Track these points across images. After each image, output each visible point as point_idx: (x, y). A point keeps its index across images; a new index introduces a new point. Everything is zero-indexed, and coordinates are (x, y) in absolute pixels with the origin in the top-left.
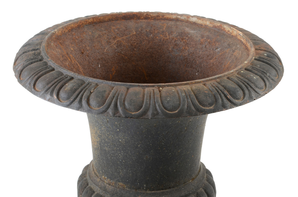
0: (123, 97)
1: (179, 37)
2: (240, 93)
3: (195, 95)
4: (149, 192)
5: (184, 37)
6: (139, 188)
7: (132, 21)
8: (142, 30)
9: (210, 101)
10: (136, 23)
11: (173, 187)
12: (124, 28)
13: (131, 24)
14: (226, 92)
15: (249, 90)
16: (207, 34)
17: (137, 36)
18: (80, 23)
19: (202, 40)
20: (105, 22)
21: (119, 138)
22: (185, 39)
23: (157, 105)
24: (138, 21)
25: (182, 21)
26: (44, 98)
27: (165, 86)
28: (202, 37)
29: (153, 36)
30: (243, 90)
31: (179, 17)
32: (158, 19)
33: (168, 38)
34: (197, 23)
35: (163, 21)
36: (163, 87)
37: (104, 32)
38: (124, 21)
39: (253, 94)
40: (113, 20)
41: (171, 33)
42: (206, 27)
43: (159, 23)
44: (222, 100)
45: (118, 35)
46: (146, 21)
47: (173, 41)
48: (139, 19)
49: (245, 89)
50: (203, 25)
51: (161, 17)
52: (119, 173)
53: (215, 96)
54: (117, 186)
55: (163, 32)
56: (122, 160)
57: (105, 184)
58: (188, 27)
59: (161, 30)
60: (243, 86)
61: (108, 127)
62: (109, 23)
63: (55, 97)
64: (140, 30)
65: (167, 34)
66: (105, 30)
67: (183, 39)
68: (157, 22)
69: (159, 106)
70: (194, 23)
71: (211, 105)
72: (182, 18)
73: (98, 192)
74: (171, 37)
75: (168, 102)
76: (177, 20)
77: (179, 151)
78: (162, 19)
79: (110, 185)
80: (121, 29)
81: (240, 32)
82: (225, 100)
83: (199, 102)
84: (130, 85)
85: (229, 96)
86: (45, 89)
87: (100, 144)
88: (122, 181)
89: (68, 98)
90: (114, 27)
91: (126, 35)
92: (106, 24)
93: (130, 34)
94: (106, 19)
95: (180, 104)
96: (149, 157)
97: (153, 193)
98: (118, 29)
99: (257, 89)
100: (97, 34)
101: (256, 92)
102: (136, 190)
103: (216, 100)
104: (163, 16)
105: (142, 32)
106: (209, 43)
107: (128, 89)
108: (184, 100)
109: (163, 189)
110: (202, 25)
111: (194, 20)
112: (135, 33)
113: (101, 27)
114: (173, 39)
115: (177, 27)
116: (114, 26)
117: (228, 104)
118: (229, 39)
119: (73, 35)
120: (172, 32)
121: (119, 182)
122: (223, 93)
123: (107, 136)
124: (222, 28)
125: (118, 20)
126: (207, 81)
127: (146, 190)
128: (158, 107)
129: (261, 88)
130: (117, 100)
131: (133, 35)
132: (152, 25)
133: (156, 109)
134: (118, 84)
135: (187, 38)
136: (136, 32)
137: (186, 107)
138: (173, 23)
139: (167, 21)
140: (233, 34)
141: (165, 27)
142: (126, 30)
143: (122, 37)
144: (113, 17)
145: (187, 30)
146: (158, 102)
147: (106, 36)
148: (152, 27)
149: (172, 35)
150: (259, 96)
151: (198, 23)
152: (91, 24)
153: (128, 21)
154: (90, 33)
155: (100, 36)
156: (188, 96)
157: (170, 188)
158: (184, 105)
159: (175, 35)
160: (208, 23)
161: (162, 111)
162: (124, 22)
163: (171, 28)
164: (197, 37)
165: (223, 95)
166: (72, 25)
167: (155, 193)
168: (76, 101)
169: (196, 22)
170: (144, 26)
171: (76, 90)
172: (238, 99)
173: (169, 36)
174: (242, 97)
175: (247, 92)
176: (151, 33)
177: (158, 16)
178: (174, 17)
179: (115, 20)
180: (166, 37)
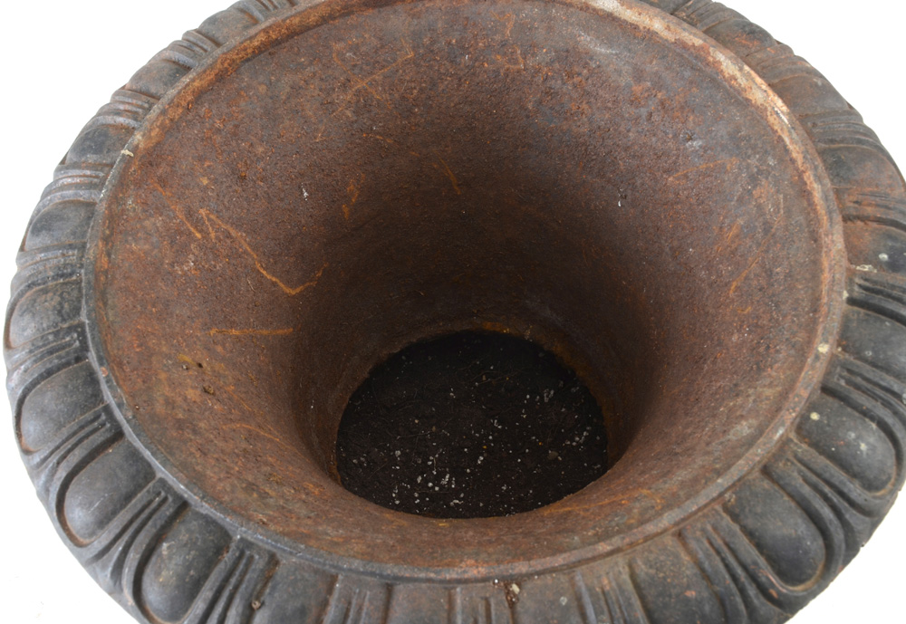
1: (557, 66)
5: (576, 69)
7: (400, 8)
8: (433, 42)
10: (413, 16)
12: (375, 42)
13: (397, 21)
16: (655, 66)
17: (418, 65)
18: (222, 63)
19: (637, 89)
20: (308, 28)
22: (579, 74)
24: (419, 6)
25: (566, 3)
28: (639, 75)
29: (470, 59)
33: (522, 66)
34: (620, 19)
35: (501, 3)
37: (310, 70)
38: (370, 12)
40: (335, 18)
41: (529, 50)
42: (650, 38)
43: (489, 12)
45: (356, 71)
46: (445, 3)
47: (539, 79)
50: (641, 28)
53: (723, 606)
55: (504, 44)
58: (587, 29)
59: (498, 37)
62: (323, 31)
64: (426, 41)
65: (519, 52)
66: (311, 63)
67: (570, 75)
68: (483, 7)
74: (530, 63)
80: (363, 49)
81: (779, 103)
90: (339, 46)
91: (383, 67)
92: (311, 37)
93: (395, 61)
94: (312, 18)
98: (355, 48)
100: (286, 81)
105: (435, 47)
106: (662, 103)
110: (636, 27)
111: (609, 5)
112: (411, 55)
113: (298, 54)
114: (538, 71)
115: (550, 29)
116: (340, 40)
118: (733, 110)
119: (202, 121)
120: (533, 46)
122: (754, 578)
124: (711, 59)
125: (350, 13)
129: (884, 483)
131: (407, 62)
132: (467, 18)
135: (585, 71)
136: (414, 48)
138: (536, 11)
139: (517, 4)
140: (750, 97)
141: (510, 25)
142: (382, 47)
143: (372, 73)
144: (332, 10)
145: (586, 40)
147: (317, 82)
148: (465, 27)
149: (534, 55)
151: (623, 17)
152: (261, 52)
153: (385, 11)
154: (262, 89)
155: (295, 90)
159: (543, 55)
160: (657, 26)
162: (373, 18)
163: (530, 29)
164: (619, 72)
166: (197, 84)
169: (616, 14)
170: (440, 25)
173: (525, 58)
176: (465, 50)
179: (343, 15)
180: (516, 62)
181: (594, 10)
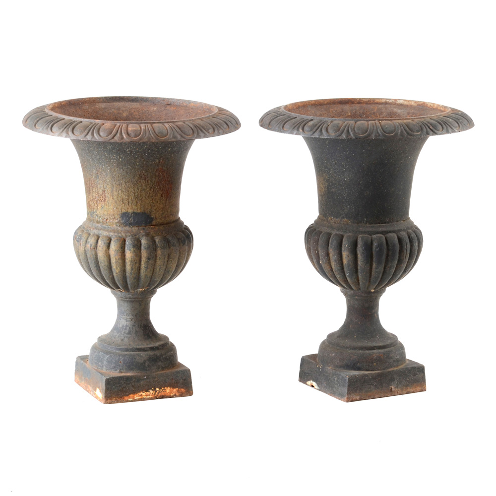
0: (353, 126)
1: (388, 116)
2: (440, 127)
3: (406, 125)
4: (368, 225)
6: (361, 222)
7: (347, 105)
9: (417, 129)
11: (388, 223)
12: (341, 110)
13: (347, 107)
14: (429, 125)
15: (446, 126)
16: (412, 111)
18: (305, 104)
20: (324, 105)
21: (345, 178)
23: (378, 130)
24: (352, 105)
25: (390, 104)
26: (292, 133)
28: (409, 114)
30: (442, 125)
31: (388, 101)
32: (369, 104)
33: (379, 117)
35: (373, 105)
36: (382, 120)
39: (450, 130)
40: (331, 104)
42: (411, 106)
43: (371, 107)
44: (427, 129)
46: (359, 105)
48: (353, 104)
49: (443, 125)
50: (409, 105)
51: (372, 102)
52: (344, 210)
53: (421, 126)
54: (342, 223)
56: (347, 198)
57: (332, 223)
58: (395, 108)
59: (373, 112)
60: (442, 123)
61: (335, 169)
62: (328, 106)
63: (301, 131)
64: (354, 112)
66: (325, 111)
68: (369, 106)
69: (380, 130)
70: (401, 105)
71: (418, 131)
72: (391, 101)
73: (325, 231)
74: (381, 116)
75: (387, 128)
76: (386, 103)
77: (393, 189)
78: (372, 103)
79: (335, 223)
80: (338, 111)
82: (429, 130)
83: (409, 129)
84: (358, 120)
85: (431, 127)
86: (292, 127)
88: (346, 217)
89: (311, 130)
91: (343, 116)
92: (325, 106)
93: (346, 115)
94: (325, 103)
95: (395, 130)
96: (368, 193)
97: (372, 226)
98: (336, 111)
100: (318, 113)
101: (452, 128)
102: (358, 224)
103: (422, 129)
104: (374, 101)
105: (356, 113)
107: (356, 122)
108: (398, 128)
109: (379, 223)
110: (407, 105)
111: (400, 102)
112: (350, 114)
113: (322, 108)
115: (386, 109)
116: (332, 108)
119: (300, 111)
120: (382, 113)
121: (344, 218)
122: (427, 125)
123: (334, 178)
125: (335, 104)
126: (415, 118)
127: (366, 223)
129: (456, 127)
130: (348, 128)
131: (349, 116)
133: (378, 133)
134: (348, 120)
136: (351, 113)
137: (400, 131)
138: (382, 106)
139: (378, 105)
140: (434, 107)
141: (376, 109)
142: (343, 111)
143: (339, 117)
144: (331, 102)
145: (395, 110)
146: (379, 128)
147: (326, 115)
148: (364, 109)
150: (454, 132)
152: (313, 105)
153: (343, 105)
154: (313, 112)
155: (321, 115)
156: (401, 126)
157: (385, 223)
158: (398, 130)
159: (384, 115)
160: (413, 103)
161: (383, 134)
162: (340, 106)
163: (381, 110)
164: (404, 114)
165: (427, 127)
168: (318, 131)
169: (403, 104)
170: (358, 109)
171: (316, 125)
172: (438, 130)
174: (441, 129)
175: (444, 126)
176: (364, 114)
177: (369, 101)
178: (383, 101)
179: (333, 104)
180: (377, 117)
181: (397, 104)
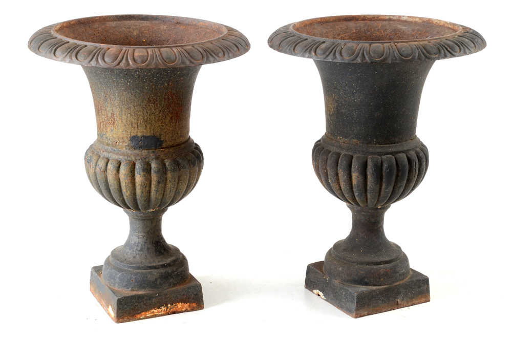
0: (368, 49)
1: (392, 33)
3: (423, 47)
4: (377, 146)
6: (370, 143)
7: (352, 22)
9: (435, 51)
10: (355, 24)
11: (397, 143)
12: (346, 27)
13: (351, 24)
14: (446, 46)
15: (463, 47)
16: (417, 28)
17: (357, 34)
18: (312, 22)
19: (413, 33)
20: (330, 22)
21: (355, 99)
22: (398, 34)
23: (395, 53)
24: (357, 22)
25: (394, 20)
27: (399, 42)
28: (413, 30)
29: (370, 33)
30: (459, 46)
31: (392, 17)
32: (373, 21)
33: (383, 34)
34: (408, 21)
35: (378, 22)
36: (397, 42)
37: (330, 30)
38: (345, 22)
39: (467, 51)
40: (336, 21)
41: (386, 30)
42: (416, 23)
43: (375, 23)
44: (444, 51)
45: (341, 32)
46: (363, 22)
47: (388, 36)
48: (357, 20)
49: (461, 46)
51: (376, 18)
52: (354, 130)
53: (438, 48)
54: (351, 143)
55: (378, 30)
56: (357, 119)
57: (340, 143)
58: (399, 25)
59: (377, 28)
60: (459, 44)
61: (346, 91)
62: (334, 23)
63: (313, 54)
64: (359, 29)
65: (382, 31)
66: (330, 28)
67: (396, 34)
68: (373, 22)
69: (397, 53)
70: (406, 21)
71: (436, 54)
72: (395, 18)
73: (334, 150)
74: (385, 33)
75: (403, 51)
76: (390, 20)
77: (403, 110)
78: (377, 20)
79: (344, 143)
80: (343, 28)
82: (446, 52)
83: (427, 52)
84: (372, 42)
85: (449, 49)
86: (304, 50)
87: (337, 109)
88: (356, 138)
89: (324, 53)
91: (348, 33)
92: (331, 24)
93: (351, 32)
95: (412, 53)
96: (379, 114)
98: (341, 28)
99: (469, 48)
100: (324, 31)
101: (469, 49)
102: (367, 144)
103: (440, 51)
104: (378, 18)
105: (361, 30)
106: (420, 34)
107: (370, 45)
108: (415, 50)
109: (389, 144)
110: (412, 22)
111: (405, 18)
113: (328, 26)
114: (387, 35)
115: (390, 26)
116: (338, 26)
117: (449, 55)
121: (353, 139)
122: (445, 47)
123: (344, 99)
124: (431, 22)
125: (340, 21)
127: (376, 144)
128: (396, 55)
129: (472, 48)
130: (363, 51)
131: (354, 33)
133: (395, 56)
134: (362, 42)
135: (400, 33)
136: (356, 30)
137: (417, 54)
138: (386, 22)
139: (382, 22)
140: (441, 24)
141: (380, 26)
142: (348, 29)
145: (399, 26)
146: (395, 51)
147: (332, 32)
148: (368, 26)
150: (471, 52)
152: (319, 23)
153: (348, 22)
154: (320, 30)
155: (327, 32)
156: (418, 47)
157: (395, 143)
158: (415, 53)
159: (388, 31)
160: (417, 20)
161: (400, 58)
163: (385, 26)
164: (409, 31)
165: (444, 48)
167: (383, 147)
168: (331, 54)
170: (362, 26)
171: (329, 48)
172: (456, 52)
174: (459, 51)
176: (368, 31)
177: (373, 18)
178: (387, 18)
179: (338, 21)
180: (382, 33)
181: (401, 21)
